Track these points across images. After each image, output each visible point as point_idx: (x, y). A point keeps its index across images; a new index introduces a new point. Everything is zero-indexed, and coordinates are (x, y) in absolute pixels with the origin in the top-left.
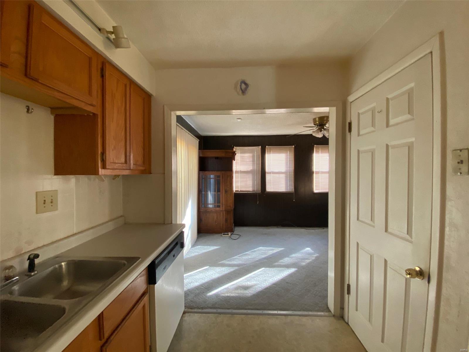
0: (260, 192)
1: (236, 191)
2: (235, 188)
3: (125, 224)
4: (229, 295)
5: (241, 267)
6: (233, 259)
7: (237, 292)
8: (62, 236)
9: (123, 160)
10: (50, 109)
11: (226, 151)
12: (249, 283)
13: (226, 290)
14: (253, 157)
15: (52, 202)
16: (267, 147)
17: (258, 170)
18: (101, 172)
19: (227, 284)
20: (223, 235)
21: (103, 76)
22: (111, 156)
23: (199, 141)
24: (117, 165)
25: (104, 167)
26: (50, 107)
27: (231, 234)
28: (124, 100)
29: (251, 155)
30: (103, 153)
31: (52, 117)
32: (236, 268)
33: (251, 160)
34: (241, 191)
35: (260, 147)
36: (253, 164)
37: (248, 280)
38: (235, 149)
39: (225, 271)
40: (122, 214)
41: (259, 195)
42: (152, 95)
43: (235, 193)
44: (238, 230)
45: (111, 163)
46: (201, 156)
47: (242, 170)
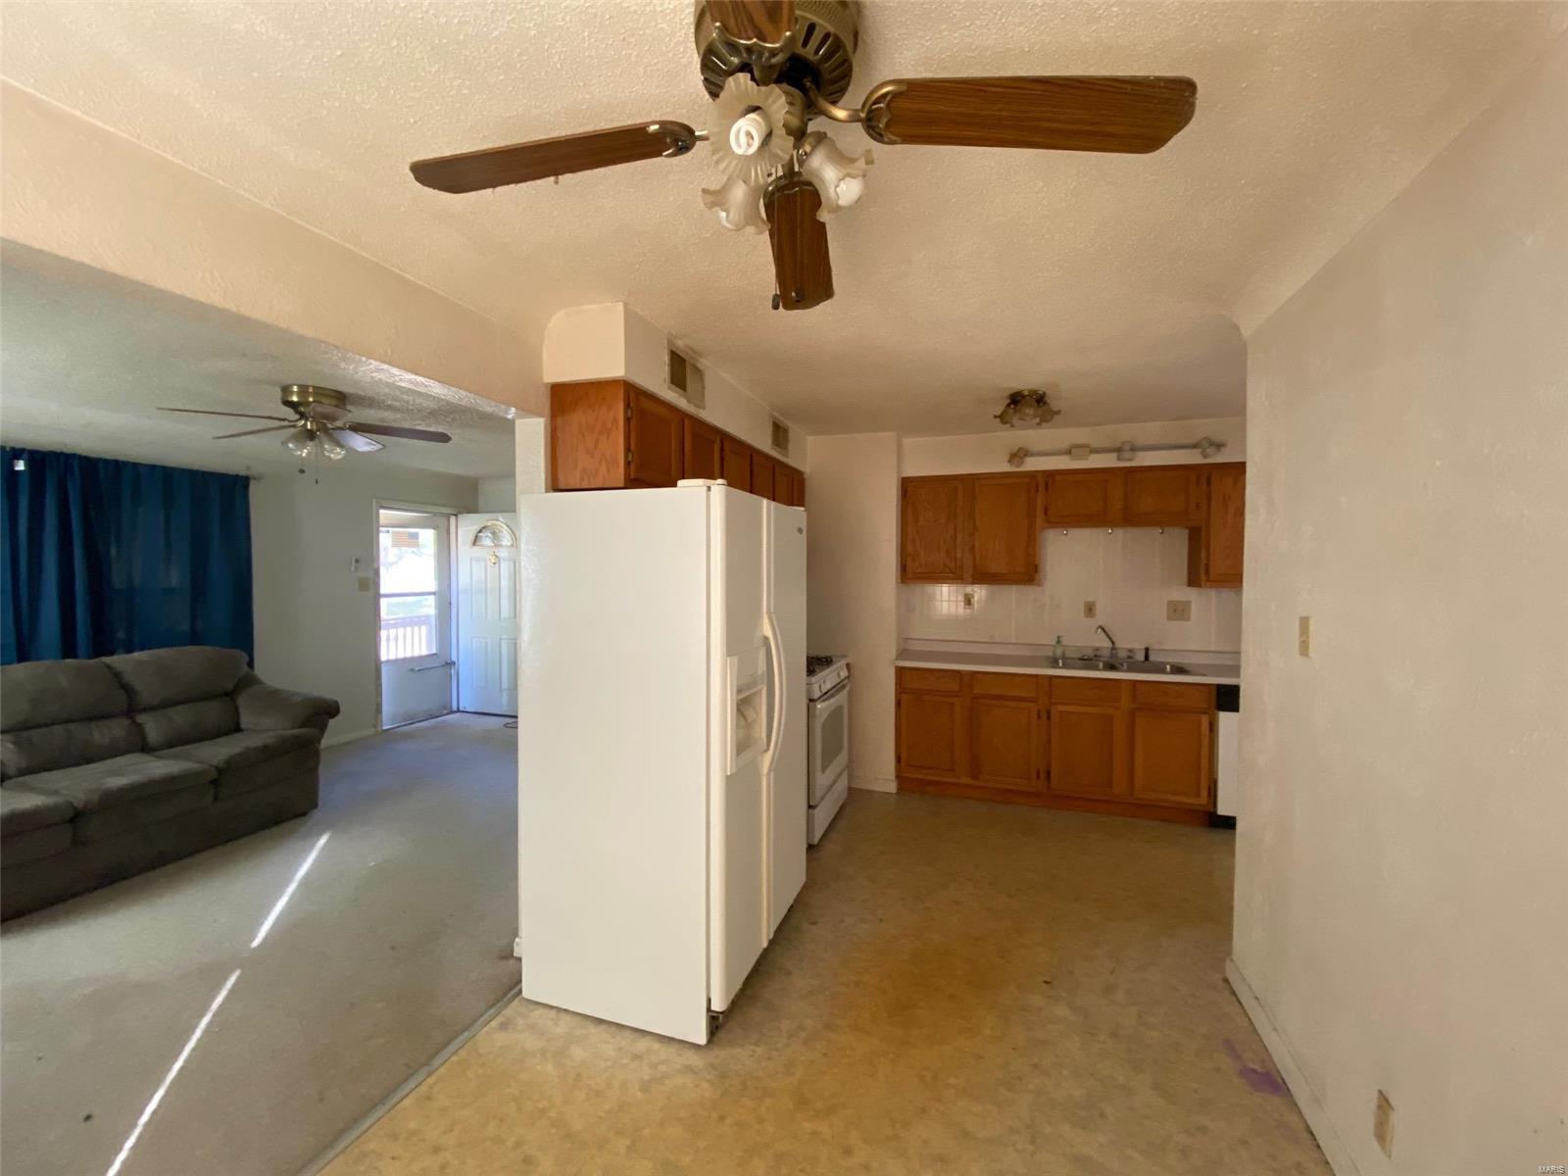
15: (1183, 612)
21: (1209, 485)
25: (1208, 580)
31: (1187, 531)
45: (1219, 575)
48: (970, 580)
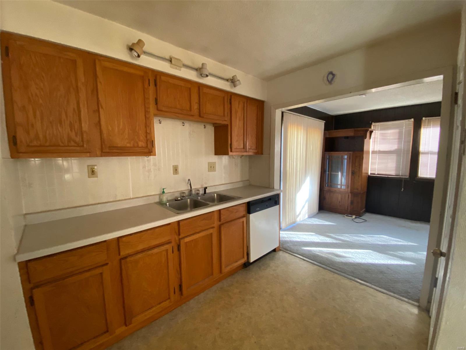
0: (408, 177)
1: (371, 174)
2: (371, 171)
3: (250, 185)
4: (319, 254)
5: (345, 243)
6: (342, 235)
7: (327, 255)
8: (218, 184)
9: (242, 146)
10: (212, 125)
11: (356, 129)
12: (344, 254)
13: (319, 251)
14: (400, 133)
15: (214, 167)
16: (424, 118)
17: (406, 149)
18: (230, 153)
19: (323, 248)
20: (346, 216)
21: (231, 103)
22: (235, 145)
23: (325, 123)
24: (238, 150)
25: (231, 151)
26: (212, 124)
27: (356, 218)
28: (243, 112)
29: (396, 131)
30: (231, 144)
31: (214, 128)
32: (340, 242)
33: (397, 137)
34: (378, 174)
35: (413, 120)
36: (399, 142)
37: (345, 252)
38: (373, 125)
39: (328, 240)
40: (248, 179)
41: (404, 180)
42: (265, 101)
43: (369, 176)
44: (368, 216)
45: (235, 149)
46: (328, 136)
47: (382, 150)
48: (98, 153)
